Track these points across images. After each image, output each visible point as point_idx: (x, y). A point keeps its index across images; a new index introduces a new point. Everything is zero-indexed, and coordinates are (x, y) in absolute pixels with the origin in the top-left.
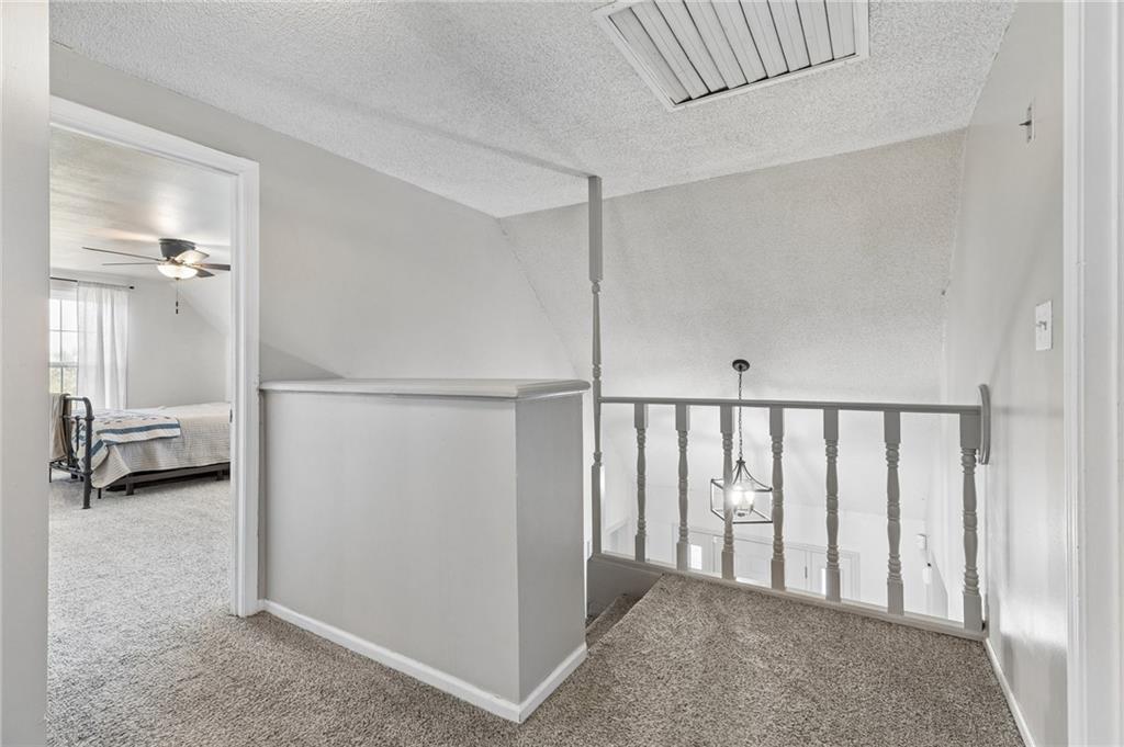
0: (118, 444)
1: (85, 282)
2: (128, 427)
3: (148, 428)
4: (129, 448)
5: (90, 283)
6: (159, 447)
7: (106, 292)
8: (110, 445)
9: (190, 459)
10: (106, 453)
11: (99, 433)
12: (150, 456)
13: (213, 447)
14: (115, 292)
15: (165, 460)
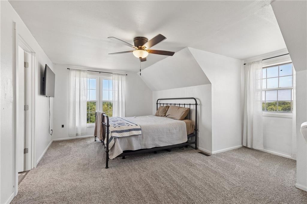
0: (118, 138)
1: (114, 74)
2: (122, 129)
3: (130, 130)
4: (123, 139)
5: (116, 74)
6: (133, 139)
7: (120, 76)
8: (115, 138)
9: (145, 145)
10: (114, 142)
11: (112, 132)
12: (130, 143)
13: (154, 140)
14: (122, 76)
15: (136, 146)
